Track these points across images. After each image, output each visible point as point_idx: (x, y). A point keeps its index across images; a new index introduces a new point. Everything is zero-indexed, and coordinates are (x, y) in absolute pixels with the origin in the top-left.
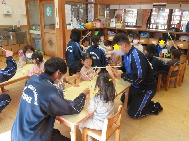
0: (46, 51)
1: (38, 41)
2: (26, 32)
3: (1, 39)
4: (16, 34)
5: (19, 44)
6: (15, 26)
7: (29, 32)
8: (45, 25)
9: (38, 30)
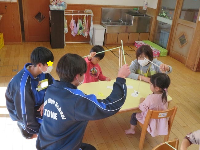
0: (172, 49)
1: (165, 33)
2: (152, 18)
3: (121, 23)
4: (139, 19)
5: (140, 33)
6: (141, 8)
7: (156, 18)
8: (182, 10)
9: (169, 19)
